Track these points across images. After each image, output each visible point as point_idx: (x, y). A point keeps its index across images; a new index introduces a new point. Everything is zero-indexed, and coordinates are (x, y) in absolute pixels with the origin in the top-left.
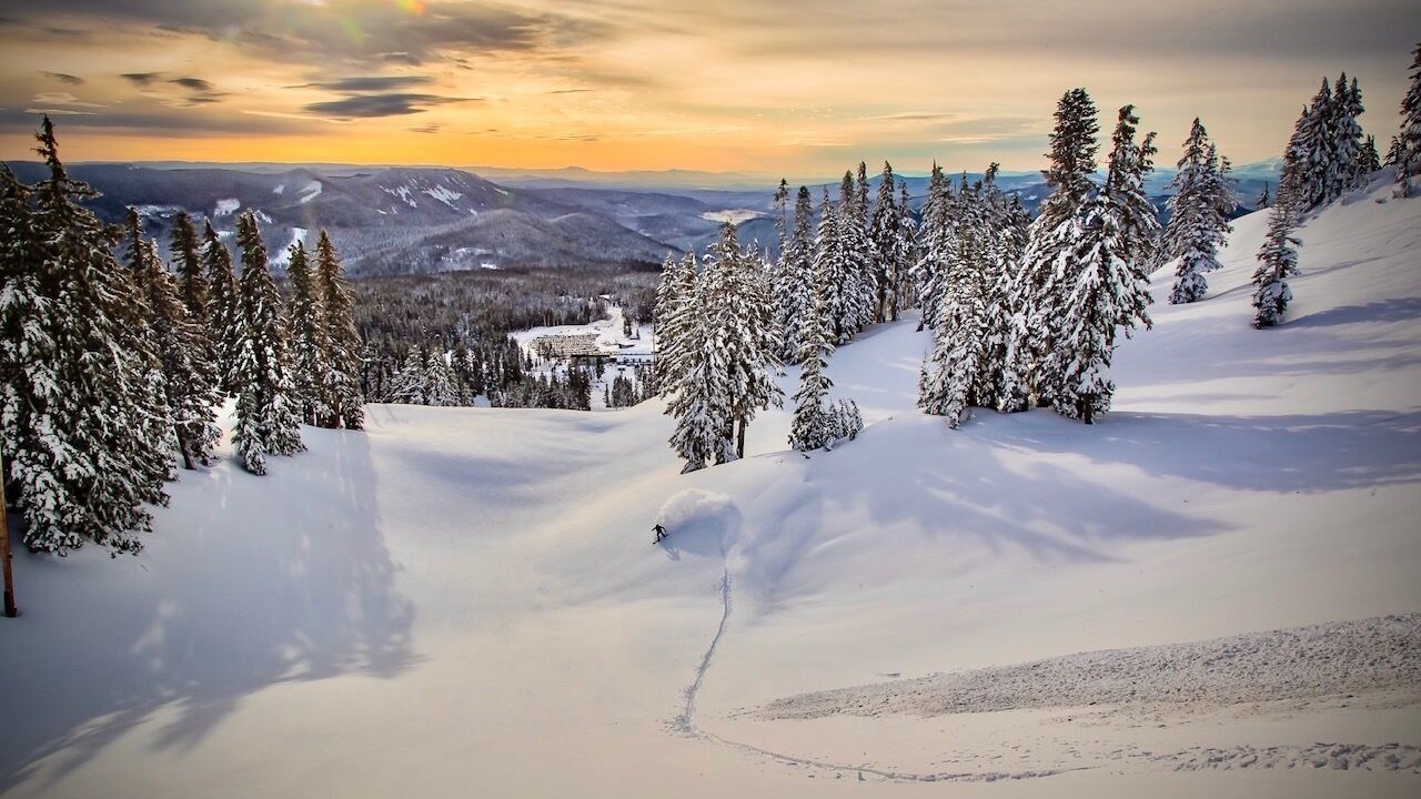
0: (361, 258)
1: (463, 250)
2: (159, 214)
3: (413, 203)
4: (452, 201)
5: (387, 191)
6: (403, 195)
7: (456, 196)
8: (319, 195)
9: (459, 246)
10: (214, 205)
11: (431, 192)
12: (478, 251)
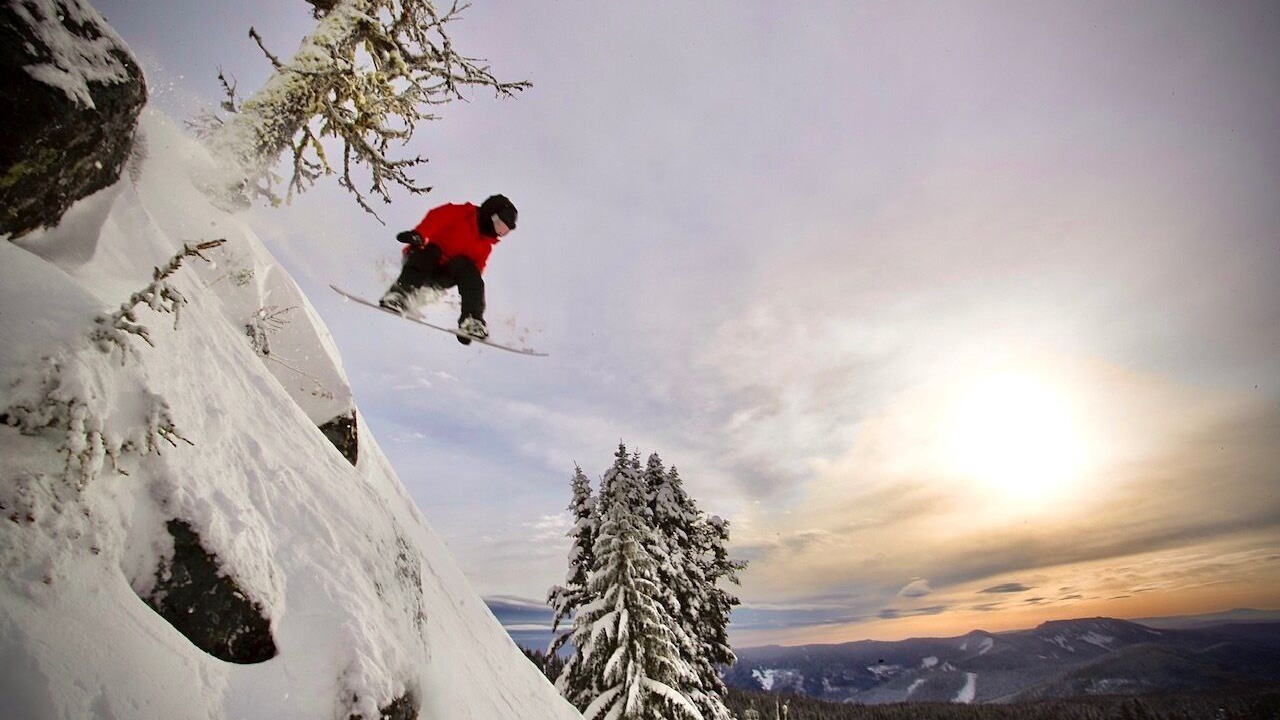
0: (1018, 693)
1: (1106, 681)
2: (886, 672)
3: (1071, 649)
4: (1106, 644)
5: (1046, 640)
6: (1061, 643)
7: (1109, 639)
8: (992, 649)
9: (1101, 678)
10: (921, 662)
11: (1085, 638)
12: (1121, 681)
